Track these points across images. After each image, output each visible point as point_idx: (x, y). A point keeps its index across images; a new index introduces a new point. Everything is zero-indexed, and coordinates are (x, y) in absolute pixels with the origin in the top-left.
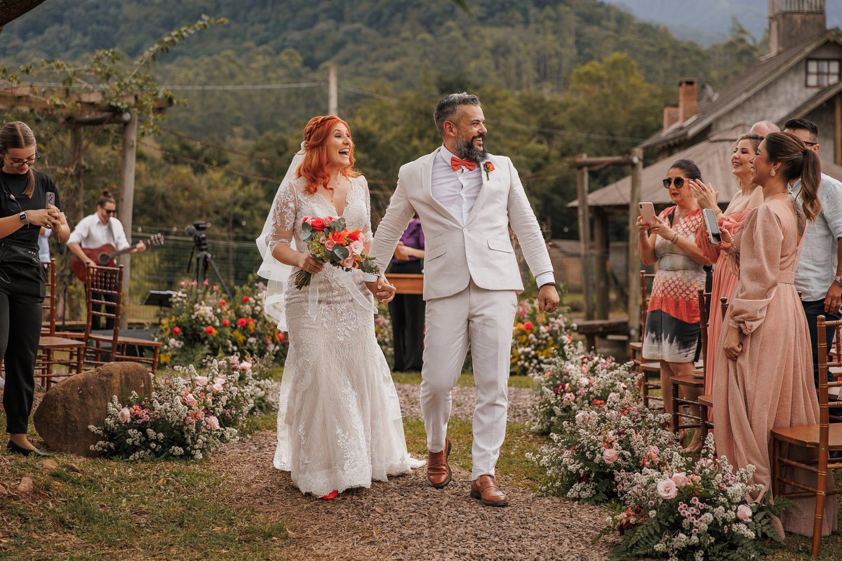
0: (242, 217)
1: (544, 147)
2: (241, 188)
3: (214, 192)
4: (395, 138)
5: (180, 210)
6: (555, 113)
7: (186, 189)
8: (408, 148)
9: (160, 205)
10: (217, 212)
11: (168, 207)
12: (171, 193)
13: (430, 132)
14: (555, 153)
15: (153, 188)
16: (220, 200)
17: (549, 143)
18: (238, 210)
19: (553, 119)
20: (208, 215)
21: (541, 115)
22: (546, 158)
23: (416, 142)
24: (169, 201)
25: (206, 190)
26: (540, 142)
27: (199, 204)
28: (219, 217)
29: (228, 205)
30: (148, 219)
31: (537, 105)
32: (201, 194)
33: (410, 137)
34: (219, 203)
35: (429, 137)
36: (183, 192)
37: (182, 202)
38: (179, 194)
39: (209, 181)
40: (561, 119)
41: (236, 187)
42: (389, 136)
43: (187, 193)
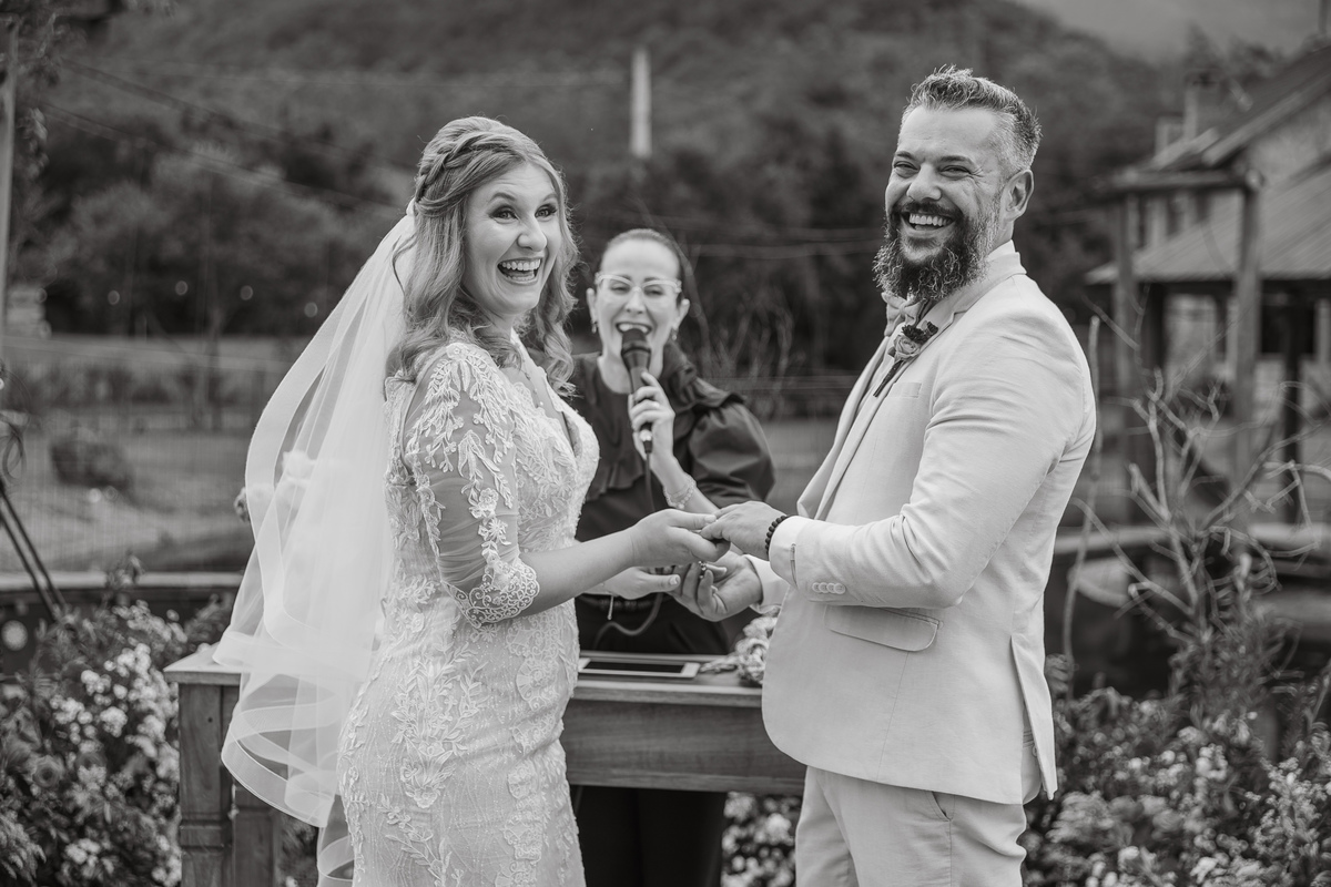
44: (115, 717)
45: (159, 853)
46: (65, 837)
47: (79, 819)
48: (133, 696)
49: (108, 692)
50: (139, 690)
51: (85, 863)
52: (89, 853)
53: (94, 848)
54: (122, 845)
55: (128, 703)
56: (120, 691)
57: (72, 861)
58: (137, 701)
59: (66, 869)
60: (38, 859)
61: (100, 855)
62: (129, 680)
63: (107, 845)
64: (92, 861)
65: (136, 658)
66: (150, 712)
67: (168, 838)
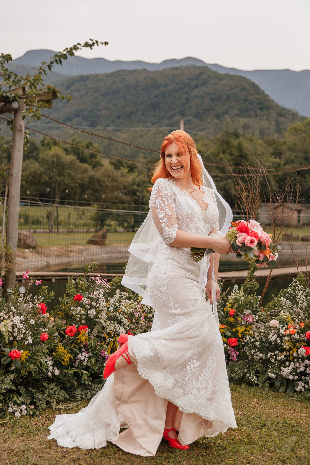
0: (137, 191)
1: (277, 160)
2: (137, 177)
3: (124, 179)
4: (212, 153)
5: (107, 187)
6: (281, 145)
7: (110, 177)
8: (218, 158)
9: (97, 185)
10: (125, 188)
11: (101, 186)
12: (102, 179)
13: (229, 151)
14: (282, 163)
15: (94, 176)
16: (127, 182)
17: (280, 158)
18: (135, 187)
19: (280, 148)
20: (121, 189)
21: (274, 146)
22: (279, 165)
23: (221, 155)
24: (101, 183)
25: (120, 178)
26: (276, 158)
27: (116, 184)
28: (126, 191)
29: (130, 185)
30: (91, 192)
31: (272, 142)
32: (117, 179)
33: (219, 153)
34: (126, 184)
35: (228, 153)
36: (108, 178)
37: (108, 183)
38: (106, 179)
39: (122, 173)
40: (284, 148)
41: (135, 177)
42: (209, 152)
43: (110, 179)
44: (93, 312)
45: (106, 357)
46: (78, 352)
47: (82, 346)
48: (98, 305)
49: (90, 304)
50: (100, 304)
51: (84, 360)
52: (85, 357)
53: (87, 355)
54: (96, 354)
55: (96, 308)
56: (94, 304)
57: (80, 359)
58: (99, 307)
59: (77, 362)
60: (70, 358)
61: (89, 358)
62: (97, 301)
63: (91, 354)
64: (86, 359)
65: (99, 294)
66: (102, 310)
67: (108, 352)
